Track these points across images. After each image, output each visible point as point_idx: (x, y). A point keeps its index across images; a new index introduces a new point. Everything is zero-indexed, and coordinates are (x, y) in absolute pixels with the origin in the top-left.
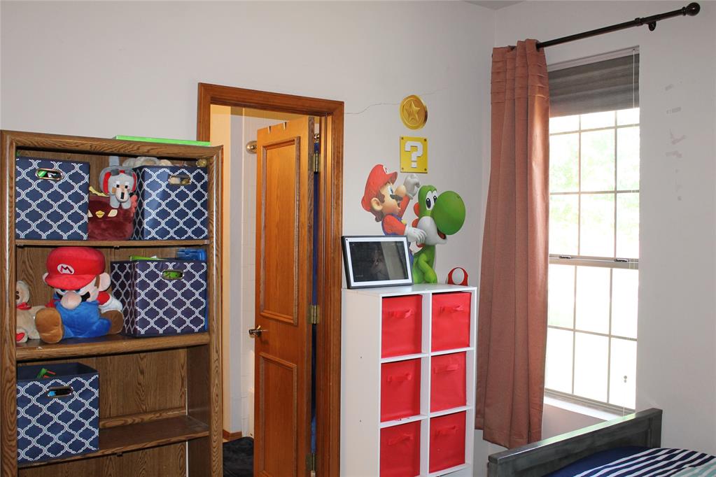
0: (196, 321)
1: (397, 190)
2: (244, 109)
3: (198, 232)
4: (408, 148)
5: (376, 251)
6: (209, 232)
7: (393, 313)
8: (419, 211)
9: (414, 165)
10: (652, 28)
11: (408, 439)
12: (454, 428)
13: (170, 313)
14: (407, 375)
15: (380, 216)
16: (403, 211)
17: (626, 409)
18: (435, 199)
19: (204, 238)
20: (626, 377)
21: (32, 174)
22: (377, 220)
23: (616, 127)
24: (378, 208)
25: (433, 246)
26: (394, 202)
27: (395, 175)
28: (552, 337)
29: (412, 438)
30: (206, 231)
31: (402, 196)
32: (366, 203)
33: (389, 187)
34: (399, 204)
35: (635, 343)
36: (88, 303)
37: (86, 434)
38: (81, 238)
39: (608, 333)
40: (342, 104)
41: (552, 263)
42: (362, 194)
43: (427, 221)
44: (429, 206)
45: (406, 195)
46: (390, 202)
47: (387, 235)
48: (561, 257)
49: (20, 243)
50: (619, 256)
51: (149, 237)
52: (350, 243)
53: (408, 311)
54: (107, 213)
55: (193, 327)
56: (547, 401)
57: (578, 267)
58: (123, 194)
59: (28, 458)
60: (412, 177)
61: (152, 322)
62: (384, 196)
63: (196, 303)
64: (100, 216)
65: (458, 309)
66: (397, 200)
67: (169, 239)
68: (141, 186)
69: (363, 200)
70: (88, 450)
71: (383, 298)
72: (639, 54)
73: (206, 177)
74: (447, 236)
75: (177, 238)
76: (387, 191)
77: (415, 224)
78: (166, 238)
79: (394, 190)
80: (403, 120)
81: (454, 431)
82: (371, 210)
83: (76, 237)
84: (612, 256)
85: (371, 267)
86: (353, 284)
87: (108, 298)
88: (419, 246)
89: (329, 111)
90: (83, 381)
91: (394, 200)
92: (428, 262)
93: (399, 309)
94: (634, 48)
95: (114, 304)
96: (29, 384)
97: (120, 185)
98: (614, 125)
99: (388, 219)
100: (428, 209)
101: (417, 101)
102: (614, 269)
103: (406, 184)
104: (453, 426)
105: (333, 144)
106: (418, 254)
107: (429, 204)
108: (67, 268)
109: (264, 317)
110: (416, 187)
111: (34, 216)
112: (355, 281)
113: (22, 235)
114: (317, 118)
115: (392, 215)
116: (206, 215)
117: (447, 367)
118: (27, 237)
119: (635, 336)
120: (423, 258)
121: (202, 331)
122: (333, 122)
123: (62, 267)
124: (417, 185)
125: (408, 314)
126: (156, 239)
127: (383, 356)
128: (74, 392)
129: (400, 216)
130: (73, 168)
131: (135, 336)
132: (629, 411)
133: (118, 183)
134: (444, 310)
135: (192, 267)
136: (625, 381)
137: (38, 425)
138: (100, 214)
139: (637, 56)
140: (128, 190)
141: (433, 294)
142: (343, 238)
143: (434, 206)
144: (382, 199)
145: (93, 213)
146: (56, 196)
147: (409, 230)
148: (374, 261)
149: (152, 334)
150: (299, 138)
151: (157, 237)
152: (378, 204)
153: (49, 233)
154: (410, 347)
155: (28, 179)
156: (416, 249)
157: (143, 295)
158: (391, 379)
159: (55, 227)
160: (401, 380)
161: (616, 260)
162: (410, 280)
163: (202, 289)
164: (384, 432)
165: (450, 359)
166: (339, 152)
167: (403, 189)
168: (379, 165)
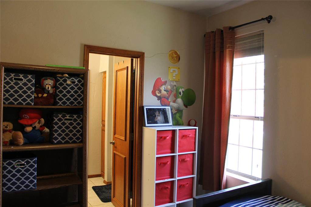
0: (78, 138)
1: (167, 88)
3: (79, 103)
4: (172, 71)
5: (157, 112)
6: (84, 103)
7: (162, 137)
8: (176, 97)
9: (174, 78)
10: (269, 22)
11: (167, 188)
12: (187, 184)
13: (67, 135)
14: (168, 162)
15: (159, 98)
16: (169, 96)
18: (183, 92)
19: (82, 105)
20: (257, 165)
22: (158, 100)
24: (158, 95)
25: (182, 111)
26: (165, 93)
27: (166, 82)
29: (169, 188)
30: (82, 102)
31: (169, 90)
32: (154, 93)
33: (163, 86)
34: (167, 94)
35: (262, 151)
36: (36, 130)
38: (31, 104)
39: (252, 147)
40: (144, 53)
41: (231, 118)
42: (152, 89)
43: (179, 100)
44: (180, 94)
45: (171, 90)
46: (163, 92)
47: (162, 105)
48: (234, 116)
49: (6, 106)
50: (257, 116)
52: (146, 109)
53: (168, 136)
54: (43, 95)
55: (77, 141)
57: (241, 120)
58: (48, 87)
59: (6, 191)
60: (173, 83)
61: (60, 138)
62: (161, 90)
63: (78, 131)
64: (40, 96)
66: (167, 92)
67: (67, 105)
69: (152, 91)
70: (31, 188)
71: (157, 131)
73: (83, 81)
74: (188, 107)
75: (70, 105)
76: (163, 88)
77: (174, 102)
79: (165, 88)
80: (170, 60)
81: (187, 185)
82: (156, 95)
83: (28, 104)
84: (254, 115)
85: (155, 118)
86: (147, 125)
87: (44, 129)
88: (176, 111)
89: (140, 56)
90: (30, 161)
92: (179, 117)
93: (164, 135)
94: (262, 31)
96: (8, 161)
98: (255, 62)
99: (163, 99)
100: (180, 95)
101: (176, 53)
102: (255, 121)
103: (171, 85)
105: (140, 69)
106: (176, 114)
107: (180, 93)
109: (116, 137)
110: (175, 87)
111: (12, 95)
112: (148, 124)
113: (7, 103)
114: (134, 59)
115: (165, 98)
116: (83, 96)
117: (184, 159)
118: (9, 103)
119: (262, 149)
120: (178, 115)
122: (140, 60)
123: (25, 116)
124: (175, 86)
125: (168, 138)
126: (62, 105)
127: (157, 154)
128: (26, 165)
129: (168, 99)
130: (28, 77)
131: (53, 143)
132: (258, 179)
133: (47, 83)
134: (184, 136)
135: (76, 117)
136: (257, 167)
137: (12, 178)
138: (40, 95)
139: (263, 34)
141: (179, 130)
142: (143, 107)
143: (183, 95)
144: (160, 91)
145: (38, 95)
146: (21, 88)
147: (171, 104)
148: (156, 116)
149: (59, 143)
150: (128, 67)
152: (159, 93)
153: (17, 102)
154: (169, 151)
155: (10, 81)
156: (174, 112)
157: (56, 127)
158: (161, 164)
159: (20, 100)
160: (165, 164)
161: (255, 117)
162: (171, 124)
163: (81, 126)
164: (157, 185)
165: (186, 156)
166: (142, 72)
167: (169, 87)
168: (159, 78)
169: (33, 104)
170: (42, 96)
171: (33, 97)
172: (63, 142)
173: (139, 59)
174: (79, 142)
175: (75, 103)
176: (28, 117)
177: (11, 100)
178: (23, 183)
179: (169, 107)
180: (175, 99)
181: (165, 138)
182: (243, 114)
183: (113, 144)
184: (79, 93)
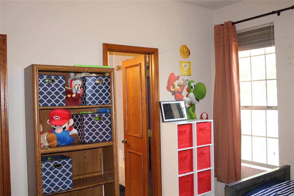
0: (107, 137)
3: (107, 102)
4: (183, 66)
6: (111, 101)
7: (182, 131)
8: (188, 91)
9: (186, 72)
10: (279, 15)
11: (189, 181)
12: (206, 176)
13: (97, 134)
14: (188, 155)
15: (174, 93)
16: (182, 91)
17: (275, 166)
18: (194, 86)
19: (110, 104)
20: (274, 153)
21: (44, 81)
22: (172, 95)
23: (265, 54)
24: (173, 90)
25: (194, 105)
27: (179, 76)
28: (244, 139)
29: (190, 181)
30: (110, 101)
31: (182, 85)
32: (168, 88)
33: (177, 81)
34: (180, 88)
35: (278, 140)
36: (65, 131)
37: (68, 182)
38: (63, 105)
39: (266, 136)
40: (157, 49)
41: (242, 109)
42: (166, 85)
43: (192, 94)
44: (192, 89)
46: (177, 87)
47: (177, 100)
48: (245, 107)
49: (41, 108)
50: (269, 105)
51: (89, 104)
52: (163, 104)
54: (72, 95)
55: (106, 139)
56: (243, 164)
57: (252, 110)
58: (78, 88)
59: (46, 192)
60: (185, 77)
61: (91, 138)
62: (175, 85)
63: (107, 130)
64: (69, 97)
65: (206, 129)
66: (180, 87)
67: (96, 105)
68: (84, 84)
69: (167, 87)
70: (68, 188)
71: (178, 125)
73: (109, 80)
74: (200, 100)
75: (99, 104)
76: (176, 83)
77: (187, 96)
79: (179, 83)
80: (181, 54)
81: (207, 177)
82: (170, 91)
83: (61, 105)
84: (266, 105)
85: (171, 113)
86: (165, 120)
87: (72, 129)
88: (189, 105)
89: (152, 52)
90: (66, 161)
91: (179, 87)
92: (192, 111)
93: (184, 129)
94: (272, 23)
95: (74, 131)
96: (46, 163)
97: (77, 84)
98: (264, 53)
99: (177, 94)
101: (186, 47)
102: (267, 111)
103: (183, 80)
104: (206, 175)
105: (155, 65)
106: (189, 108)
107: (192, 88)
108: (57, 117)
109: (128, 135)
110: (187, 81)
111: (45, 97)
113: (41, 105)
114: (147, 56)
115: (178, 92)
116: (110, 95)
117: (203, 152)
118: (43, 105)
119: (278, 137)
120: (191, 109)
121: (109, 140)
122: (154, 57)
123: (55, 117)
124: (187, 80)
125: (187, 131)
126: (91, 105)
127: (179, 148)
128: (63, 166)
129: (181, 93)
130: (59, 78)
131: (84, 143)
132: (276, 167)
134: (201, 129)
135: (105, 115)
136: (274, 155)
138: (69, 96)
139: (273, 26)
140: (80, 86)
141: (197, 123)
142: (160, 103)
143: (194, 89)
144: (174, 87)
146: (53, 89)
147: (185, 98)
149: (91, 142)
150: (140, 64)
151: (92, 104)
152: (173, 88)
153: (51, 104)
154: (189, 144)
155: (43, 83)
156: (188, 106)
157: (87, 127)
158: (182, 157)
159: (53, 101)
160: (186, 157)
161: (268, 107)
162: (186, 118)
163: (109, 124)
164: (179, 178)
165: (204, 149)
166: (157, 68)
167: (182, 82)
168: (172, 73)
169: (65, 105)
170: (71, 97)
171: (65, 98)
172: (94, 141)
173: (153, 55)
177: (45, 101)
179: (183, 102)
180: (188, 93)
181: (185, 131)
182: (255, 104)
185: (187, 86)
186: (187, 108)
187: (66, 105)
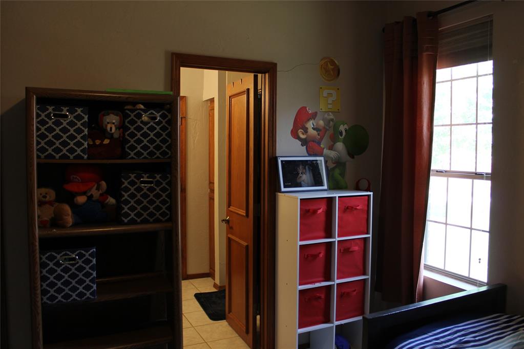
0: (163, 214)
1: (317, 125)
2: (227, 72)
3: (164, 153)
4: (325, 95)
5: (301, 167)
7: (309, 210)
8: (334, 139)
9: (330, 106)
11: (320, 297)
12: (355, 291)
13: (145, 208)
14: (320, 253)
15: (304, 142)
16: (322, 139)
17: (480, 281)
18: (346, 131)
19: (169, 158)
20: (480, 259)
21: (48, 116)
22: (302, 145)
23: (478, 76)
24: (303, 136)
25: (345, 164)
26: (315, 132)
29: (323, 297)
30: (170, 152)
31: (321, 128)
32: (294, 134)
33: (311, 122)
34: (318, 134)
35: (488, 234)
36: (94, 201)
37: (88, 288)
38: (82, 158)
39: (470, 227)
40: (276, 64)
41: (432, 175)
42: (291, 127)
43: (340, 146)
44: (341, 135)
45: (324, 128)
46: (312, 132)
47: (310, 155)
48: (437, 171)
49: (42, 161)
50: (479, 171)
51: (130, 157)
52: (282, 161)
53: (320, 209)
54: (103, 141)
55: (161, 218)
56: (424, 274)
57: (449, 178)
58: (111, 128)
59: (48, 302)
60: (328, 115)
61: (132, 215)
62: (307, 128)
63: (164, 202)
64: (98, 144)
65: (358, 208)
66: (317, 131)
67: (143, 158)
68: (124, 122)
69: (292, 131)
70: (88, 297)
71: (301, 199)
72: (492, 20)
73: (169, 116)
74: (355, 156)
75: (149, 158)
76: (310, 125)
77: (331, 148)
78: (141, 158)
79: (315, 124)
80: (321, 75)
81: (355, 293)
82: (298, 138)
83: (78, 157)
84: (474, 171)
85: (297, 178)
86: (283, 189)
88: (334, 163)
89: (267, 69)
90: (84, 253)
91: (315, 131)
92: (340, 174)
93: (312, 207)
94: (489, 16)
96: (48, 254)
98: (476, 75)
99: (310, 144)
100: (340, 137)
101: (333, 63)
102: (475, 180)
103: (324, 119)
104: (354, 289)
106: (333, 169)
107: (341, 133)
108: (76, 178)
109: (230, 211)
110: (331, 123)
111: (50, 143)
112: (284, 187)
113: (43, 156)
115: (313, 141)
116: (170, 142)
117: (349, 248)
118: (46, 157)
119: (488, 230)
120: (337, 172)
122: (270, 77)
123: (73, 177)
124: (332, 120)
125: (320, 211)
126: (134, 158)
127: (301, 240)
128: (78, 260)
129: (319, 144)
130: (77, 111)
131: (121, 223)
132: (480, 284)
133: (108, 121)
134: (347, 208)
135: (160, 177)
136: (480, 262)
137: (56, 282)
138: (98, 142)
140: (115, 126)
141: (339, 197)
142: (276, 159)
143: (346, 135)
144: (306, 130)
145: (94, 141)
146: (65, 130)
147: (326, 151)
148: (299, 174)
149: (133, 222)
150: (248, 90)
152: (303, 134)
153: (60, 155)
154: (322, 234)
155: (46, 119)
156: (331, 166)
157: (126, 196)
158: (308, 256)
159: (65, 151)
160: (315, 256)
161: (476, 174)
162: (325, 187)
163: (168, 192)
164: (302, 292)
165: (352, 242)
166: (273, 101)
167: (321, 123)
168: (303, 107)
169: (86, 157)
170: (101, 144)
171: (86, 145)
172: (139, 220)
173: (267, 75)
174: (167, 221)
175: (158, 154)
176: (79, 179)
177: (50, 151)
178: (74, 289)
179: (322, 159)
180: (332, 143)
181: (315, 212)
182: (454, 168)
183: (227, 222)
184: (164, 136)
185: (331, 131)
186: (329, 168)
187: (88, 158)
